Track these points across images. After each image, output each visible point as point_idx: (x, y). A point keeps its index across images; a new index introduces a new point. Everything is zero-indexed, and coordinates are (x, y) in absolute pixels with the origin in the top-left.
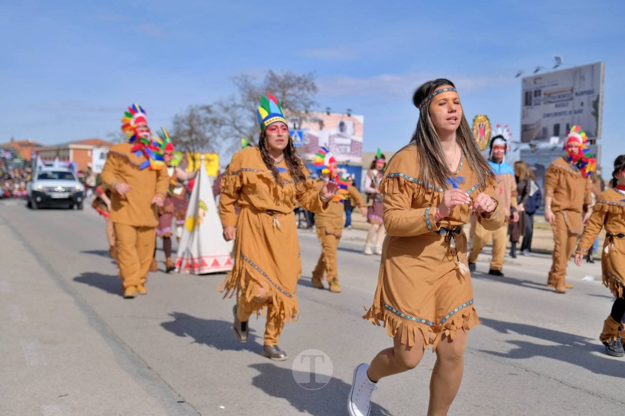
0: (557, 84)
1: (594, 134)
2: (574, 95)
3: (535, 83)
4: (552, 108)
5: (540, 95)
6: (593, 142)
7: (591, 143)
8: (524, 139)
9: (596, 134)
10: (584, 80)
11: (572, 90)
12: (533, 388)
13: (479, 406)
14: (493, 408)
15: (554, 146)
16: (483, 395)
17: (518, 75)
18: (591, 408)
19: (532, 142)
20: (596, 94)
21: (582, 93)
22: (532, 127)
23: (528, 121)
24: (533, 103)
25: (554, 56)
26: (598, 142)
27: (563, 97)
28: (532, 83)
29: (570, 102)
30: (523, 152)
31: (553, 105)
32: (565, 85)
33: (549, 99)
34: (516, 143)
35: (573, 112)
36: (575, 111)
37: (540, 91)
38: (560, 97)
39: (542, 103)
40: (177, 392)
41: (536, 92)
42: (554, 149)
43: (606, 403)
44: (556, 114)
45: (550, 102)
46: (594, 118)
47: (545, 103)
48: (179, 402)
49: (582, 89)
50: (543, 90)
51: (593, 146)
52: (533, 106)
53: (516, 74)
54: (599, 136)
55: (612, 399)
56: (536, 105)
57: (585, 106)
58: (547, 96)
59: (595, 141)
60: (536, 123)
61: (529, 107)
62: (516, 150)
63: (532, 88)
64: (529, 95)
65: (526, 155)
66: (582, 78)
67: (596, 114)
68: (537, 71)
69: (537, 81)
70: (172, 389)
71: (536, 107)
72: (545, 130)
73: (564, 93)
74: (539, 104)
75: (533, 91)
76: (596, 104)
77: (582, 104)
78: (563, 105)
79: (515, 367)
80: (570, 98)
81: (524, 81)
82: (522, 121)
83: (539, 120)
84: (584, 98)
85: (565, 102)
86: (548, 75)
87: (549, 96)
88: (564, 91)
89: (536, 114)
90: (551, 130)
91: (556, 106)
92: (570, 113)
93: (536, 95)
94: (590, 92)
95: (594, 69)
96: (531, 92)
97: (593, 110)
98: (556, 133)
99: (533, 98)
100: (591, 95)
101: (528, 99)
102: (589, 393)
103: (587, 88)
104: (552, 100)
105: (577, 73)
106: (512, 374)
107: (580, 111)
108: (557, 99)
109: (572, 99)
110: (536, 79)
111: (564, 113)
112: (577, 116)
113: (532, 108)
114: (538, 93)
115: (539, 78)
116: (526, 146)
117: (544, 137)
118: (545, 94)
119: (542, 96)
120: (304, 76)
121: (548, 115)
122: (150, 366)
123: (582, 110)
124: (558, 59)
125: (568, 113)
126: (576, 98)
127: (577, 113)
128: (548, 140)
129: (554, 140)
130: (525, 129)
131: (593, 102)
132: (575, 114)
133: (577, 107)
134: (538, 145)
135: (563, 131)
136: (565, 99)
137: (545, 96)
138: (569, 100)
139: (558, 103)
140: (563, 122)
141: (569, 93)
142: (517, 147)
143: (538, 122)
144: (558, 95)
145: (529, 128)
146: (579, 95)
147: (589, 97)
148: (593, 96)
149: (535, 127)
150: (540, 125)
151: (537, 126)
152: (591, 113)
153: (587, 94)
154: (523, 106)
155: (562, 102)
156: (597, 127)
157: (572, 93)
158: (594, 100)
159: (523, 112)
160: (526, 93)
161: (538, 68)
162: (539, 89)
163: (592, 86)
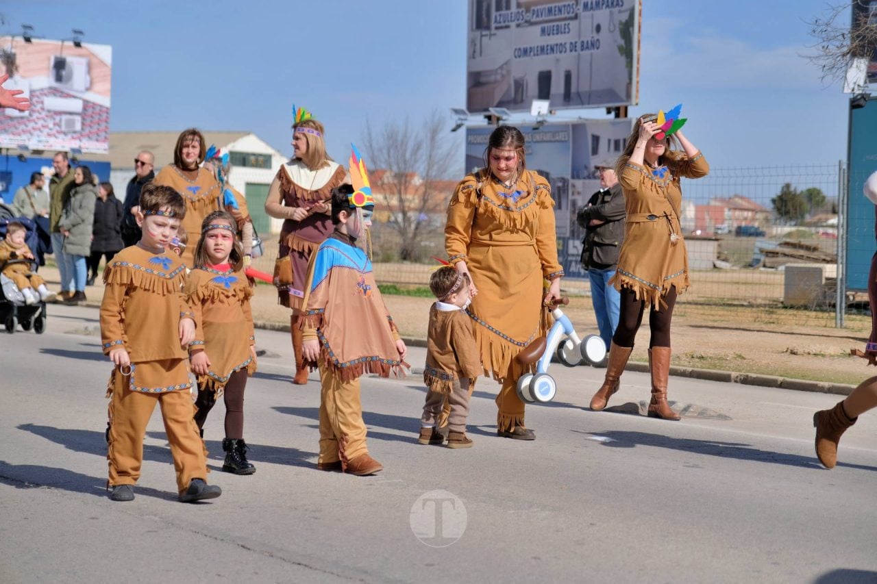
1: (623, 95)
2: (581, 7)
4: (533, 36)
5: (508, 7)
6: (622, 110)
7: (617, 116)
8: (474, 104)
9: (629, 96)
15: (540, 119)
19: (493, 111)
20: (626, 6)
21: (598, 5)
22: (492, 78)
23: (481, 65)
24: (493, 25)
27: (556, 14)
29: (573, 24)
30: (471, 132)
31: (538, 28)
33: (528, 16)
34: (457, 111)
35: (579, 45)
36: (583, 42)
38: (550, 10)
39: (513, 25)
42: (539, 126)
44: (542, 50)
45: (531, 24)
46: (623, 59)
47: (518, 26)
51: (622, 119)
52: (493, 31)
54: (634, 101)
56: (497, 28)
57: (604, 36)
58: (523, 9)
59: (626, 108)
60: (501, 68)
61: (484, 33)
62: (459, 126)
64: (485, 5)
65: (478, 139)
67: (627, 52)
71: (499, 32)
72: (519, 85)
73: (560, 4)
74: (507, 27)
76: (626, 30)
77: (598, 28)
78: (558, 31)
80: (572, 15)
82: (468, 67)
83: (506, 63)
84: (601, 15)
85: (563, 23)
87: (528, 11)
89: (501, 48)
90: (533, 85)
91: (543, 31)
92: (573, 47)
93: (498, 8)
94: (615, 2)
96: (489, 1)
97: (622, 42)
98: (544, 94)
99: (494, 13)
100: (617, 8)
101: (482, 15)
104: (534, 19)
107: (594, 45)
108: (544, 18)
109: (576, 17)
111: (560, 47)
112: (587, 52)
113: (491, 35)
114: (502, 2)
116: (478, 120)
117: (518, 101)
118: (519, 5)
119: (514, 9)
121: (525, 52)
123: (598, 40)
125: (568, 46)
126: (585, 16)
127: (587, 48)
128: (528, 108)
129: (540, 108)
130: (476, 82)
131: (621, 23)
132: (582, 50)
133: (588, 36)
134: (504, 117)
135: (557, 86)
136: (563, 16)
137: (520, 11)
138: (571, 19)
139: (546, 25)
140: (558, 65)
141: (571, 3)
142: (459, 122)
143: (505, 66)
144: (547, 6)
145: (483, 79)
146: (592, 8)
147: (611, 13)
148: (620, 12)
149: (499, 77)
150: (509, 72)
151: (503, 76)
152: (617, 51)
153: (607, 6)
154: (471, 30)
155: (555, 24)
156: (630, 79)
157: (577, 4)
158: (624, 21)
159: (472, 43)
160: (479, 2)
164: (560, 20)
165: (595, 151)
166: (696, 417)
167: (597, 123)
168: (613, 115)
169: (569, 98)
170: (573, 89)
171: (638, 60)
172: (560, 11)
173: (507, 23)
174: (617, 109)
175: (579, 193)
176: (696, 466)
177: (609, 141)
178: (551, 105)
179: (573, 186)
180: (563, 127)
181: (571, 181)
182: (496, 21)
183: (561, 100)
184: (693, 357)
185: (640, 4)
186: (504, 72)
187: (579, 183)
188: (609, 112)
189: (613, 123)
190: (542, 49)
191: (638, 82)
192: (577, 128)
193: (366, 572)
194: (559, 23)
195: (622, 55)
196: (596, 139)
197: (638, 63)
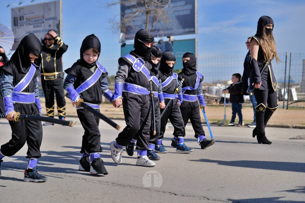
0: (33, 13)
2: (45, 20)
3: (20, 11)
4: (31, 28)
5: (23, 19)
10: (50, 10)
11: (43, 17)
17: (8, 6)
18: (51, 181)
20: (58, 19)
21: (50, 19)
24: (19, 25)
27: (38, 21)
28: (18, 12)
29: (43, 25)
31: (32, 26)
32: (38, 13)
33: (29, 22)
36: (46, 30)
37: (23, 17)
38: (36, 21)
39: (25, 25)
41: (20, 17)
45: (30, 24)
47: (27, 25)
49: (50, 16)
50: (25, 17)
52: (19, 26)
53: (7, 5)
58: (28, 20)
61: (17, 27)
63: (18, 15)
66: (49, 9)
68: (20, 4)
69: (21, 10)
71: (21, 27)
73: (39, 19)
74: (23, 25)
76: (58, 26)
77: (50, 26)
78: (38, 26)
80: (42, 22)
81: (13, 10)
84: (51, 22)
85: (39, 24)
86: (29, 7)
87: (29, 20)
88: (38, 17)
89: (21, 32)
91: (34, 27)
92: (43, 31)
93: (20, 20)
94: (54, 18)
95: (56, 4)
96: (17, 18)
97: (57, 30)
99: (19, 21)
100: (55, 20)
101: (16, 22)
103: (52, 15)
104: (31, 23)
105: (45, 6)
108: (34, 22)
109: (43, 22)
110: (20, 9)
111: (39, 31)
113: (18, 28)
114: (21, 18)
115: (22, 8)
118: (26, 19)
119: (25, 20)
125: (41, 31)
126: (46, 22)
131: (56, 24)
132: (45, 32)
133: (47, 28)
138: (42, 23)
139: (35, 25)
141: (42, 19)
144: (34, 19)
145: (16, 41)
146: (48, 20)
147: (54, 22)
153: (52, 19)
154: (12, 26)
155: (37, 24)
159: (13, 30)
160: (15, 18)
161: (21, 2)
162: (23, 15)
163: (55, 14)
164: (39, 23)
185: (62, 19)
190: (34, 32)
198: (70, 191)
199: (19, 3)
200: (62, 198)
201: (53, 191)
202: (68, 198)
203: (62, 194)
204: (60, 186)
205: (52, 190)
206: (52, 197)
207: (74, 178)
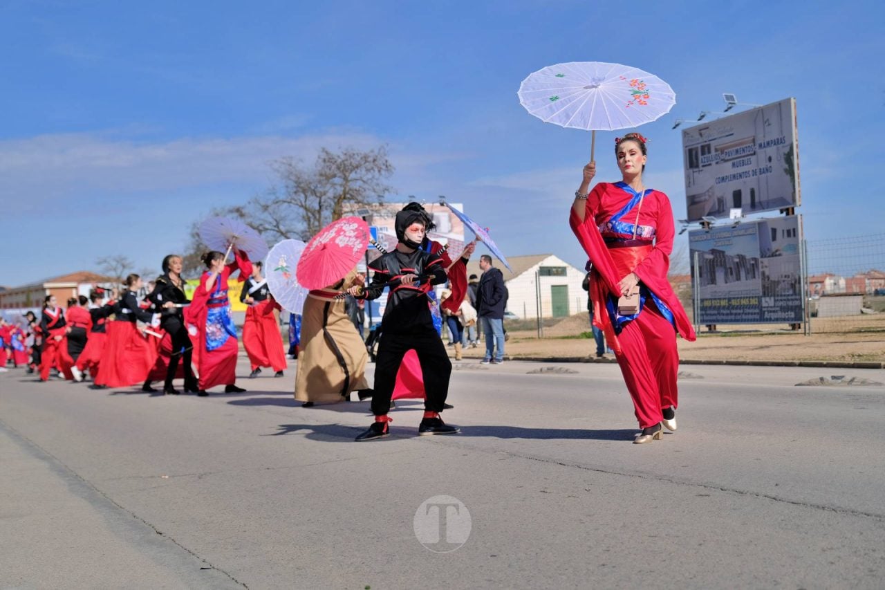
0: (732, 134)
1: (790, 201)
2: (757, 146)
3: (701, 135)
4: (727, 169)
5: (709, 152)
6: (790, 210)
7: (788, 214)
8: (692, 216)
9: (794, 200)
10: (769, 125)
11: (754, 141)
12: (734, 509)
13: (655, 537)
14: (677, 537)
15: (736, 221)
16: (662, 523)
17: (677, 125)
18: (823, 525)
19: (705, 219)
20: (787, 143)
21: (769, 144)
22: (703, 198)
23: (695, 191)
24: (701, 165)
25: (724, 94)
26: (797, 211)
27: (742, 153)
28: (699, 136)
29: (753, 158)
30: (692, 234)
31: (730, 163)
32: (743, 134)
33: (723, 156)
34: (682, 221)
35: (758, 171)
36: (760, 169)
37: (709, 146)
38: (737, 151)
39: (714, 163)
40: (201, 558)
41: (703, 147)
42: (736, 226)
43: (844, 517)
45: (726, 161)
46: (788, 177)
47: (717, 163)
48: (202, 569)
49: (769, 138)
50: (713, 144)
51: (791, 216)
52: (701, 168)
53: (674, 126)
54: (798, 203)
55: (853, 512)
56: (703, 166)
57: (774, 163)
58: (719, 152)
59: (793, 209)
60: (708, 191)
61: (695, 170)
62: (683, 231)
63: (698, 142)
64: (694, 152)
65: (697, 238)
66: (767, 122)
67: (790, 172)
68: (701, 118)
69: (703, 132)
70: (193, 554)
71: (704, 168)
72: (721, 201)
73: (744, 146)
74: (710, 165)
75: (699, 146)
76: (789, 158)
77: (770, 159)
78: (743, 164)
79: (705, 487)
80: (753, 152)
81: (686, 133)
82: (687, 192)
83: (711, 188)
84: (771, 150)
85: (746, 158)
86: (720, 122)
87: (722, 153)
88: (743, 143)
89: (707, 178)
90: (729, 199)
91: (734, 165)
92: (754, 173)
93: (703, 153)
94: (779, 142)
95: (781, 108)
96: (697, 148)
97: (786, 166)
98: (737, 205)
99: (700, 157)
100: (781, 146)
101: (692, 160)
102: (818, 507)
103: (774, 135)
104: (727, 158)
105: (758, 116)
106: (701, 495)
107: (768, 170)
108: (734, 156)
109: (755, 154)
110: (702, 130)
111: (746, 174)
112: (763, 175)
113: (699, 171)
114: (706, 149)
115: (706, 127)
116: (696, 226)
117: (721, 211)
118: (717, 150)
119: (713, 152)
120: (372, 151)
121: (723, 179)
122: (160, 531)
123: (771, 167)
124: (729, 98)
125: (750, 173)
126: (761, 152)
127: (764, 172)
128: (728, 215)
129: (735, 214)
130: (692, 201)
131: (785, 154)
132: (760, 174)
133: (764, 164)
134: (713, 222)
135: (746, 199)
136: (746, 154)
137: (717, 153)
138: (751, 155)
139: (735, 161)
140: (745, 186)
141: (750, 145)
142: (684, 228)
143: (710, 190)
144: (735, 149)
145: (697, 200)
146: (764, 147)
147: (778, 149)
148: (783, 147)
149: (707, 197)
150: (713, 193)
151: (710, 196)
152: (783, 171)
153: (775, 144)
154: (686, 169)
155: (741, 159)
156: (794, 189)
157: (754, 145)
158: (786, 152)
159: (688, 177)
160: (690, 151)
161: (703, 114)
162: (708, 143)
163: (782, 132)
164: (744, 156)
165: (774, 238)
166: (860, 385)
167: (774, 220)
168: (784, 214)
169: (754, 206)
170: (757, 200)
171: (799, 176)
172: (744, 150)
173: (709, 163)
174: (787, 210)
175: (766, 267)
176: (864, 408)
177: (783, 231)
178: (743, 212)
179: (762, 262)
180: (752, 225)
181: (760, 260)
182: (702, 162)
183: (749, 207)
184: (853, 356)
185: (797, 140)
186: (710, 194)
187: (766, 261)
188: (782, 212)
189: (784, 219)
190: (734, 176)
191: (799, 191)
192: (761, 225)
193: (642, 472)
194: (744, 159)
195: (787, 174)
196: (774, 231)
197: (799, 179)
198: (874, 551)
199: (699, 117)
200: (857, 568)
201: (832, 549)
202: (874, 568)
203: (855, 558)
204: (846, 538)
205: (829, 547)
206: (832, 563)
207: (878, 519)
